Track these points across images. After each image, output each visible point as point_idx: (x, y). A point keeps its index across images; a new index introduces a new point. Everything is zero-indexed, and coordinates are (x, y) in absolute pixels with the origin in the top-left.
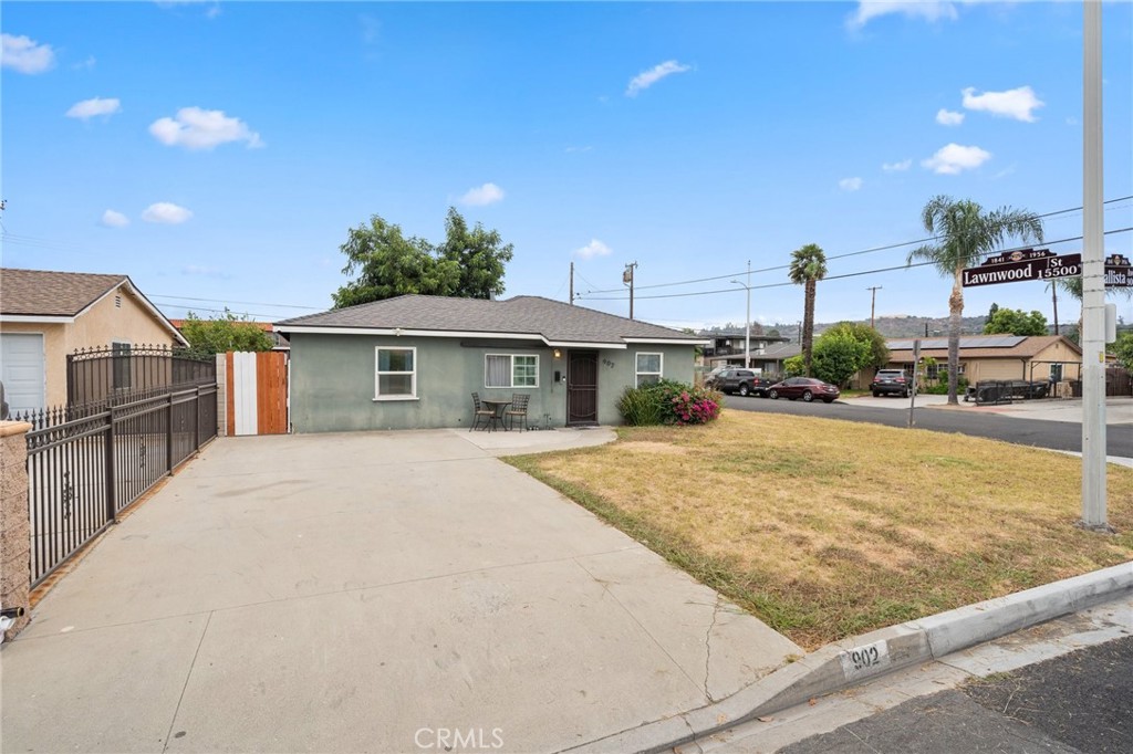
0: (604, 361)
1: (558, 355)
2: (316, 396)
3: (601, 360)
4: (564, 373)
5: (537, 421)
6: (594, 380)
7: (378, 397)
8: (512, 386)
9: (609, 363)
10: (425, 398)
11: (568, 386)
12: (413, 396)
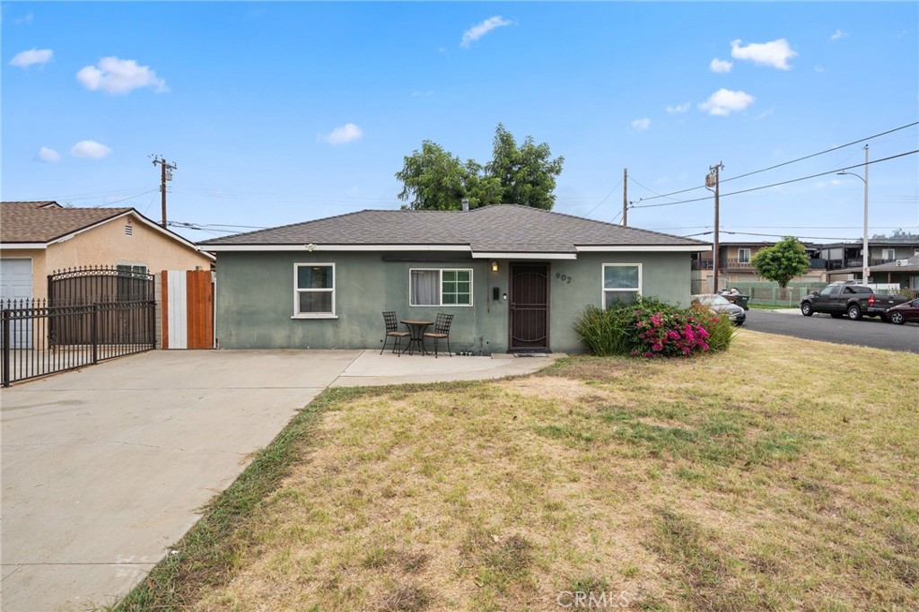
0: (558, 275)
1: (495, 268)
2: (239, 313)
3: (553, 274)
4: (505, 288)
5: (472, 345)
6: (544, 299)
7: (297, 315)
8: (441, 305)
9: (564, 278)
10: (344, 316)
11: (510, 306)
12: (333, 315)
